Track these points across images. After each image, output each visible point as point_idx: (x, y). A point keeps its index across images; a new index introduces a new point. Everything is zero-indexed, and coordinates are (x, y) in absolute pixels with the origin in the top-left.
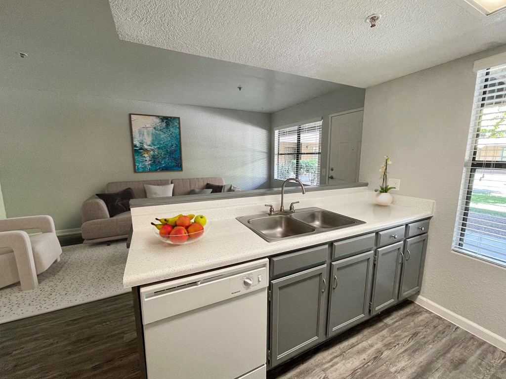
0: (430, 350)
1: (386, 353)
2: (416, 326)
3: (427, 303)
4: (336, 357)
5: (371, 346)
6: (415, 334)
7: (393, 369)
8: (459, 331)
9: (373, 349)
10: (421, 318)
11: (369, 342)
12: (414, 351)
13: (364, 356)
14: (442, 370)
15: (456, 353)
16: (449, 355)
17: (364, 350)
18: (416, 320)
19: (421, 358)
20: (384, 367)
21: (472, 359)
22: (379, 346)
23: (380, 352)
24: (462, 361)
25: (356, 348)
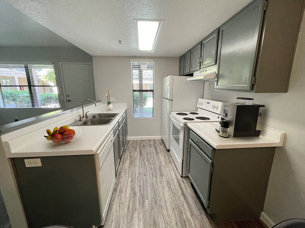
0: (138, 147)
1: (132, 155)
2: (131, 145)
3: (130, 138)
4: (123, 164)
5: (127, 156)
6: (133, 147)
7: (136, 156)
8: (139, 141)
9: (128, 156)
10: (131, 142)
11: (126, 155)
12: (136, 150)
13: (128, 159)
14: (143, 149)
15: (142, 145)
16: (141, 146)
17: (127, 158)
18: (130, 144)
19: (138, 150)
20: (134, 157)
21: (145, 144)
22: (129, 154)
23: (130, 155)
24: (144, 145)
25: (125, 159)
